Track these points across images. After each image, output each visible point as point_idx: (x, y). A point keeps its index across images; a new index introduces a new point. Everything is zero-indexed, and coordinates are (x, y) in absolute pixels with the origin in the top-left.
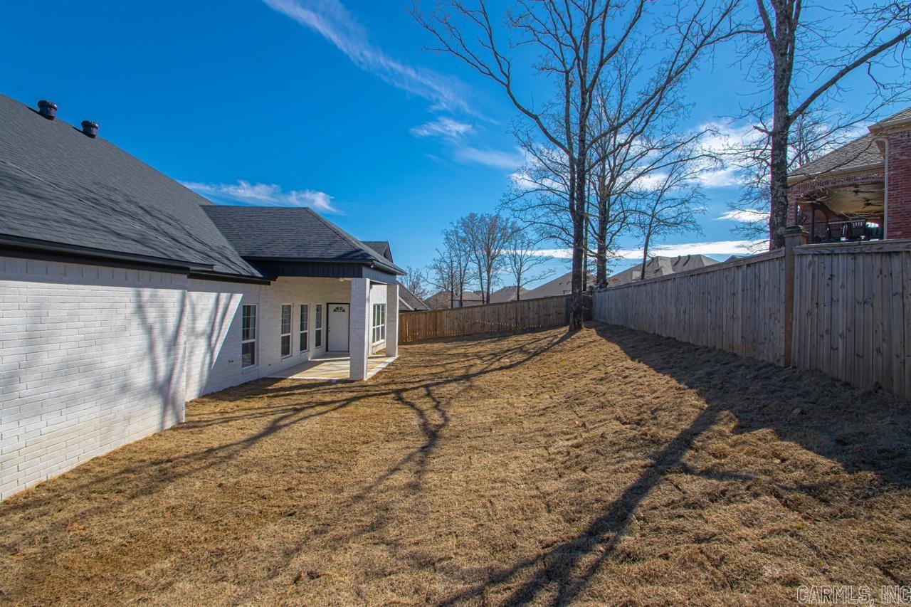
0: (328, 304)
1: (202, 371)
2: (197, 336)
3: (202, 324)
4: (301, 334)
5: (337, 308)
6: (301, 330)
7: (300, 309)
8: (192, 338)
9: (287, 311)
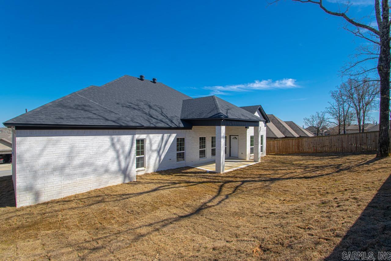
0: (230, 136)
1: (155, 163)
2: (153, 151)
3: (155, 147)
4: (212, 149)
5: (234, 137)
6: (212, 147)
7: (211, 139)
8: (150, 152)
9: (202, 140)
